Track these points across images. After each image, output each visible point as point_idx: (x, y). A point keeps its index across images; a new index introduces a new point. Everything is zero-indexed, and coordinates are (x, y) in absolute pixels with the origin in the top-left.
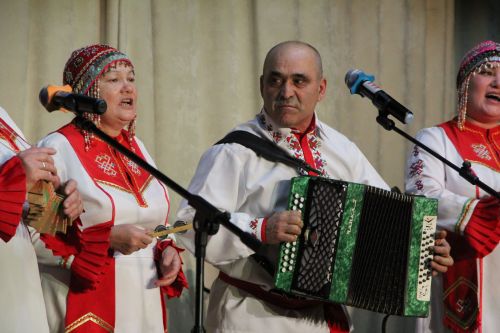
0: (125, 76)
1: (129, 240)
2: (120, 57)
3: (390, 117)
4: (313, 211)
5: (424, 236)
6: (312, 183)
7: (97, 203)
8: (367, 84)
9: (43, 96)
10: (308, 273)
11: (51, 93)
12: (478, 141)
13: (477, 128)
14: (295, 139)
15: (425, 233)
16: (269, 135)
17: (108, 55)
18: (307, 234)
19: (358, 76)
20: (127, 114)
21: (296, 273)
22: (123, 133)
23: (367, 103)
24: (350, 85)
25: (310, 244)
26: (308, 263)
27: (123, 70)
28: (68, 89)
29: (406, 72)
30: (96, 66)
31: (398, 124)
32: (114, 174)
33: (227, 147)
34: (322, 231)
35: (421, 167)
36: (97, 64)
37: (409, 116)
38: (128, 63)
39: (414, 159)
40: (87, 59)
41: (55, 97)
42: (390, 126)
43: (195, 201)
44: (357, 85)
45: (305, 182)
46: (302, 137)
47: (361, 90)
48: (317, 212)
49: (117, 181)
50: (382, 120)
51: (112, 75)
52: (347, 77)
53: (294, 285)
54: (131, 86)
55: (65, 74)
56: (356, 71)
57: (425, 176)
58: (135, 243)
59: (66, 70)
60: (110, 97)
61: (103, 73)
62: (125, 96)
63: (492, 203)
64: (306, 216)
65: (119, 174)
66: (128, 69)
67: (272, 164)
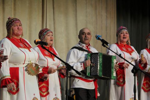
0: (51, 35)
1: (51, 70)
2: (50, 31)
3: (105, 44)
4: (92, 60)
6: (91, 54)
7: (45, 61)
8: (100, 38)
9: (35, 42)
10: (93, 72)
11: (36, 41)
12: (123, 47)
13: (122, 44)
14: (86, 47)
16: (81, 47)
17: (48, 31)
18: (92, 64)
19: (98, 36)
20: (51, 42)
21: (91, 72)
22: (50, 46)
23: (100, 41)
24: (96, 38)
25: (93, 66)
26: (93, 70)
27: (51, 34)
28: (40, 40)
29: (106, 30)
30: (45, 33)
31: (106, 46)
32: (48, 54)
33: (73, 50)
34: (95, 63)
36: (45, 32)
37: (109, 44)
38: (52, 32)
40: (43, 31)
41: (37, 42)
42: (104, 46)
43: (66, 64)
44: (98, 38)
45: (90, 54)
46: (87, 47)
47: (99, 39)
48: (93, 60)
49: (49, 56)
50: (103, 45)
51: (48, 35)
52: (96, 36)
53: (91, 75)
54: (52, 37)
55: (39, 34)
56: (97, 35)
58: (52, 70)
59: (39, 33)
60: (48, 39)
61: (47, 34)
62: (51, 39)
64: (91, 61)
65: (49, 55)
66: (52, 33)
67: (83, 52)
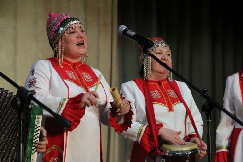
5: (36, 127)
15: (36, 125)
35: (35, 82)
39: (31, 77)
57: (37, 87)
63: (76, 100)
